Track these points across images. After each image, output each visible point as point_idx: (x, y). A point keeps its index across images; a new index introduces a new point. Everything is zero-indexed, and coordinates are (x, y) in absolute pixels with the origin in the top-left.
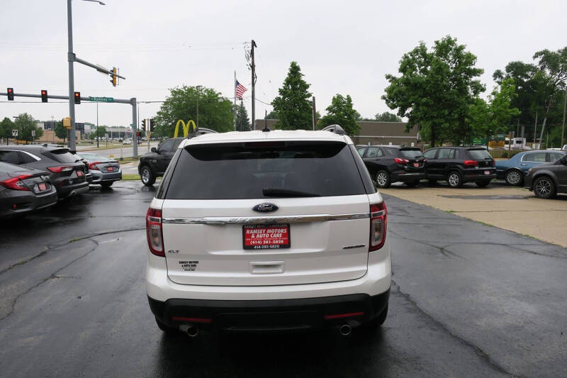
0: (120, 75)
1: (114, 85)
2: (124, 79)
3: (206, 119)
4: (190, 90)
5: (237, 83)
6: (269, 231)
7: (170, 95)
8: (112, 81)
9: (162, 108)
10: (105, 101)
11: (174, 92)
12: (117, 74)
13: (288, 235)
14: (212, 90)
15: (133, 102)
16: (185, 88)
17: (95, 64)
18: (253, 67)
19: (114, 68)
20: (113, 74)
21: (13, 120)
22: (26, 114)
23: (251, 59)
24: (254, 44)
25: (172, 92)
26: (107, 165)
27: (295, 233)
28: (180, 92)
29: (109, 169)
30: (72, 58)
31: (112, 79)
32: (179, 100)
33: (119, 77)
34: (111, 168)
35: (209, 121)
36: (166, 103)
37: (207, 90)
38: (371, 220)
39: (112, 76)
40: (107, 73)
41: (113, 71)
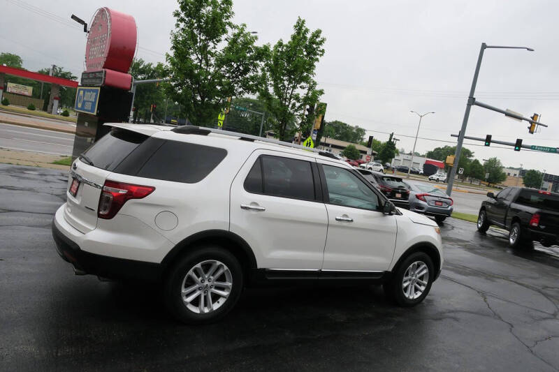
1: (531, 132)
2: (547, 126)
8: (530, 128)
10: (547, 151)
12: (537, 121)
13: (78, 188)
19: (536, 115)
20: (533, 123)
21: (482, 163)
22: (495, 159)
26: (437, 199)
29: (438, 203)
30: (472, 101)
31: (530, 125)
33: (539, 124)
34: (440, 203)
38: (102, 192)
39: (531, 122)
40: (520, 118)
41: (533, 118)
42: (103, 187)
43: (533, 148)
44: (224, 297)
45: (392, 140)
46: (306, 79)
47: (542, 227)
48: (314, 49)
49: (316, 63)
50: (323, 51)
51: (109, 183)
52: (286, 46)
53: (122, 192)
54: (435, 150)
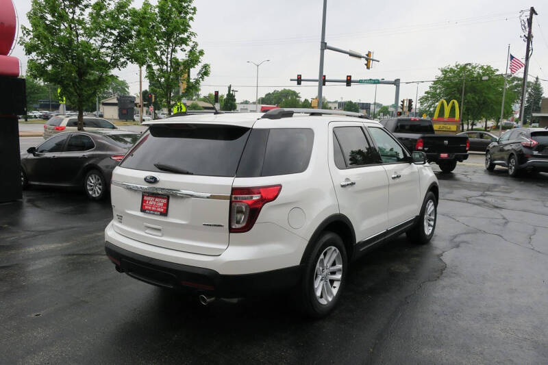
0: (374, 58)
1: (368, 68)
2: (378, 61)
3: (477, 98)
4: (464, 68)
5: (512, 57)
6: (156, 200)
7: (440, 74)
8: (366, 65)
9: (430, 87)
10: (371, 83)
11: (446, 71)
12: (371, 58)
13: (167, 205)
14: (489, 67)
15: (396, 83)
16: (457, 66)
17: (348, 51)
18: (529, 38)
19: (369, 52)
20: (368, 59)
23: (527, 29)
24: (533, 11)
25: (442, 71)
27: (173, 203)
28: (452, 70)
30: (324, 46)
31: (366, 62)
32: (449, 78)
33: (373, 60)
35: (479, 100)
36: (435, 83)
37: (482, 67)
38: (231, 203)
39: (367, 60)
40: (360, 57)
41: (367, 55)
42: (231, 197)
43: (360, 82)
44: (338, 280)
45: (231, 92)
46: (184, 41)
47: (426, 149)
48: (184, 8)
49: (191, 23)
50: (194, 9)
51: (235, 191)
52: (158, 7)
53: (256, 197)
54: (267, 95)
